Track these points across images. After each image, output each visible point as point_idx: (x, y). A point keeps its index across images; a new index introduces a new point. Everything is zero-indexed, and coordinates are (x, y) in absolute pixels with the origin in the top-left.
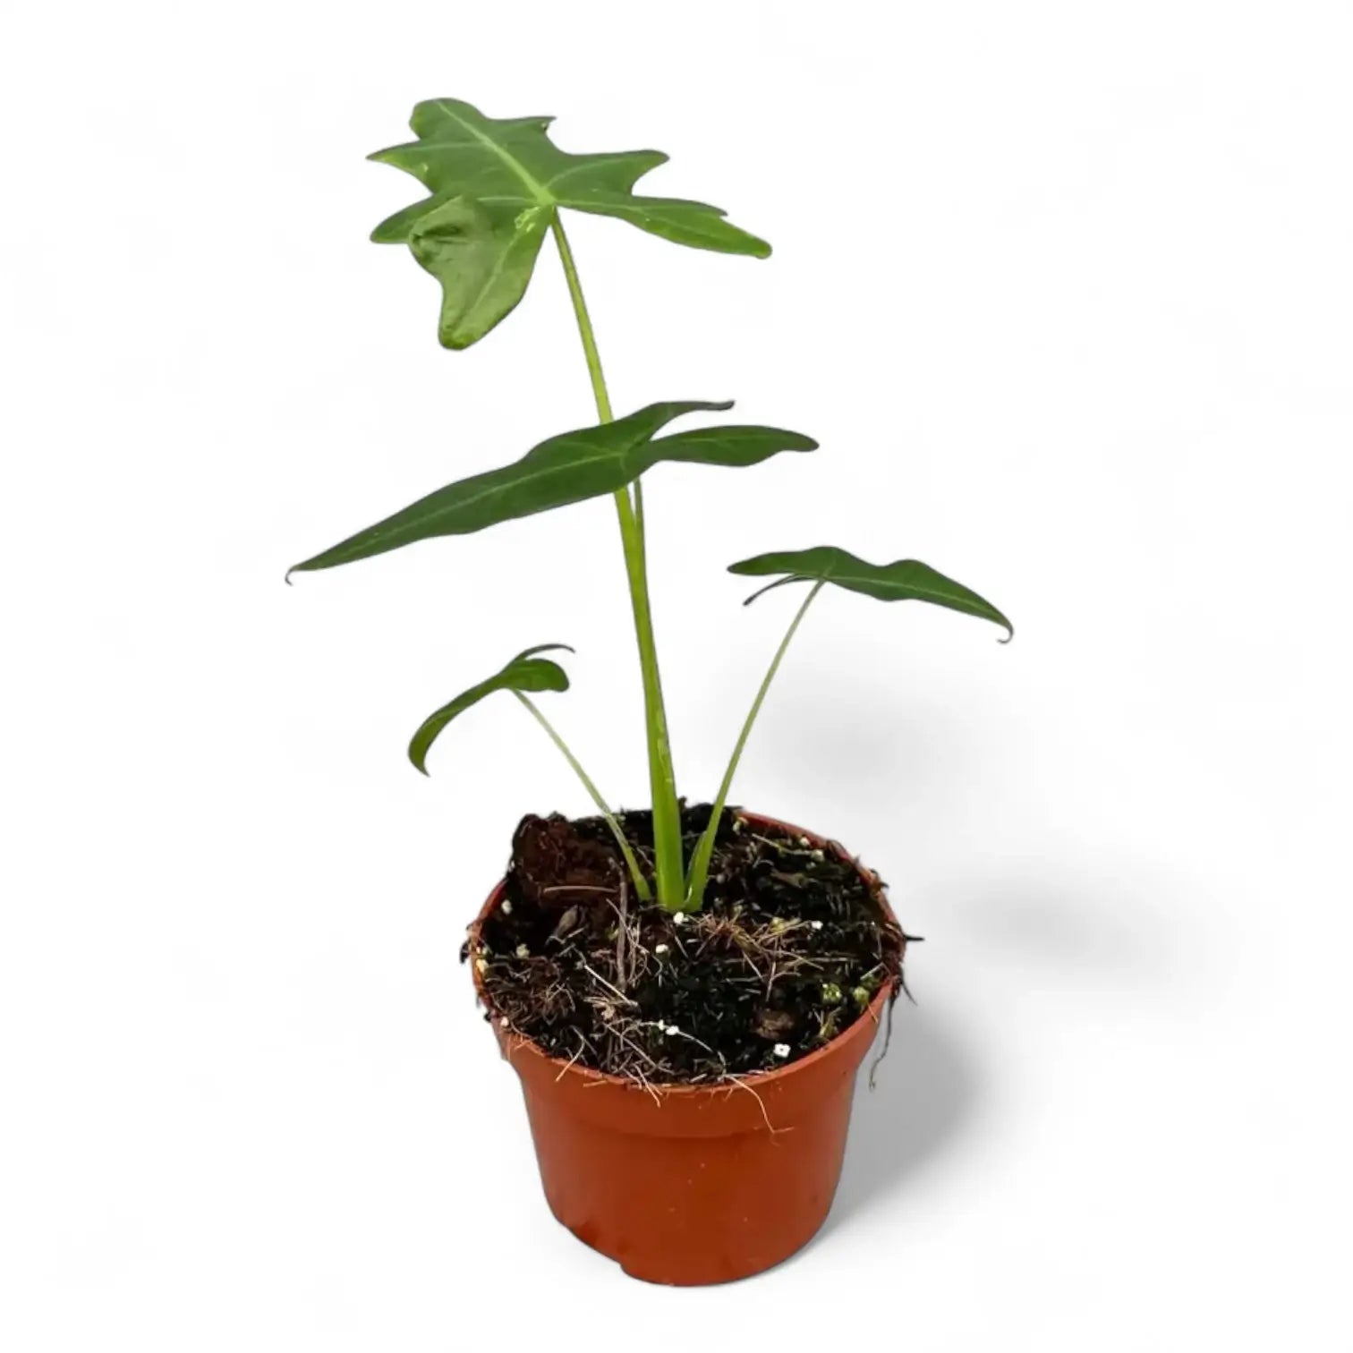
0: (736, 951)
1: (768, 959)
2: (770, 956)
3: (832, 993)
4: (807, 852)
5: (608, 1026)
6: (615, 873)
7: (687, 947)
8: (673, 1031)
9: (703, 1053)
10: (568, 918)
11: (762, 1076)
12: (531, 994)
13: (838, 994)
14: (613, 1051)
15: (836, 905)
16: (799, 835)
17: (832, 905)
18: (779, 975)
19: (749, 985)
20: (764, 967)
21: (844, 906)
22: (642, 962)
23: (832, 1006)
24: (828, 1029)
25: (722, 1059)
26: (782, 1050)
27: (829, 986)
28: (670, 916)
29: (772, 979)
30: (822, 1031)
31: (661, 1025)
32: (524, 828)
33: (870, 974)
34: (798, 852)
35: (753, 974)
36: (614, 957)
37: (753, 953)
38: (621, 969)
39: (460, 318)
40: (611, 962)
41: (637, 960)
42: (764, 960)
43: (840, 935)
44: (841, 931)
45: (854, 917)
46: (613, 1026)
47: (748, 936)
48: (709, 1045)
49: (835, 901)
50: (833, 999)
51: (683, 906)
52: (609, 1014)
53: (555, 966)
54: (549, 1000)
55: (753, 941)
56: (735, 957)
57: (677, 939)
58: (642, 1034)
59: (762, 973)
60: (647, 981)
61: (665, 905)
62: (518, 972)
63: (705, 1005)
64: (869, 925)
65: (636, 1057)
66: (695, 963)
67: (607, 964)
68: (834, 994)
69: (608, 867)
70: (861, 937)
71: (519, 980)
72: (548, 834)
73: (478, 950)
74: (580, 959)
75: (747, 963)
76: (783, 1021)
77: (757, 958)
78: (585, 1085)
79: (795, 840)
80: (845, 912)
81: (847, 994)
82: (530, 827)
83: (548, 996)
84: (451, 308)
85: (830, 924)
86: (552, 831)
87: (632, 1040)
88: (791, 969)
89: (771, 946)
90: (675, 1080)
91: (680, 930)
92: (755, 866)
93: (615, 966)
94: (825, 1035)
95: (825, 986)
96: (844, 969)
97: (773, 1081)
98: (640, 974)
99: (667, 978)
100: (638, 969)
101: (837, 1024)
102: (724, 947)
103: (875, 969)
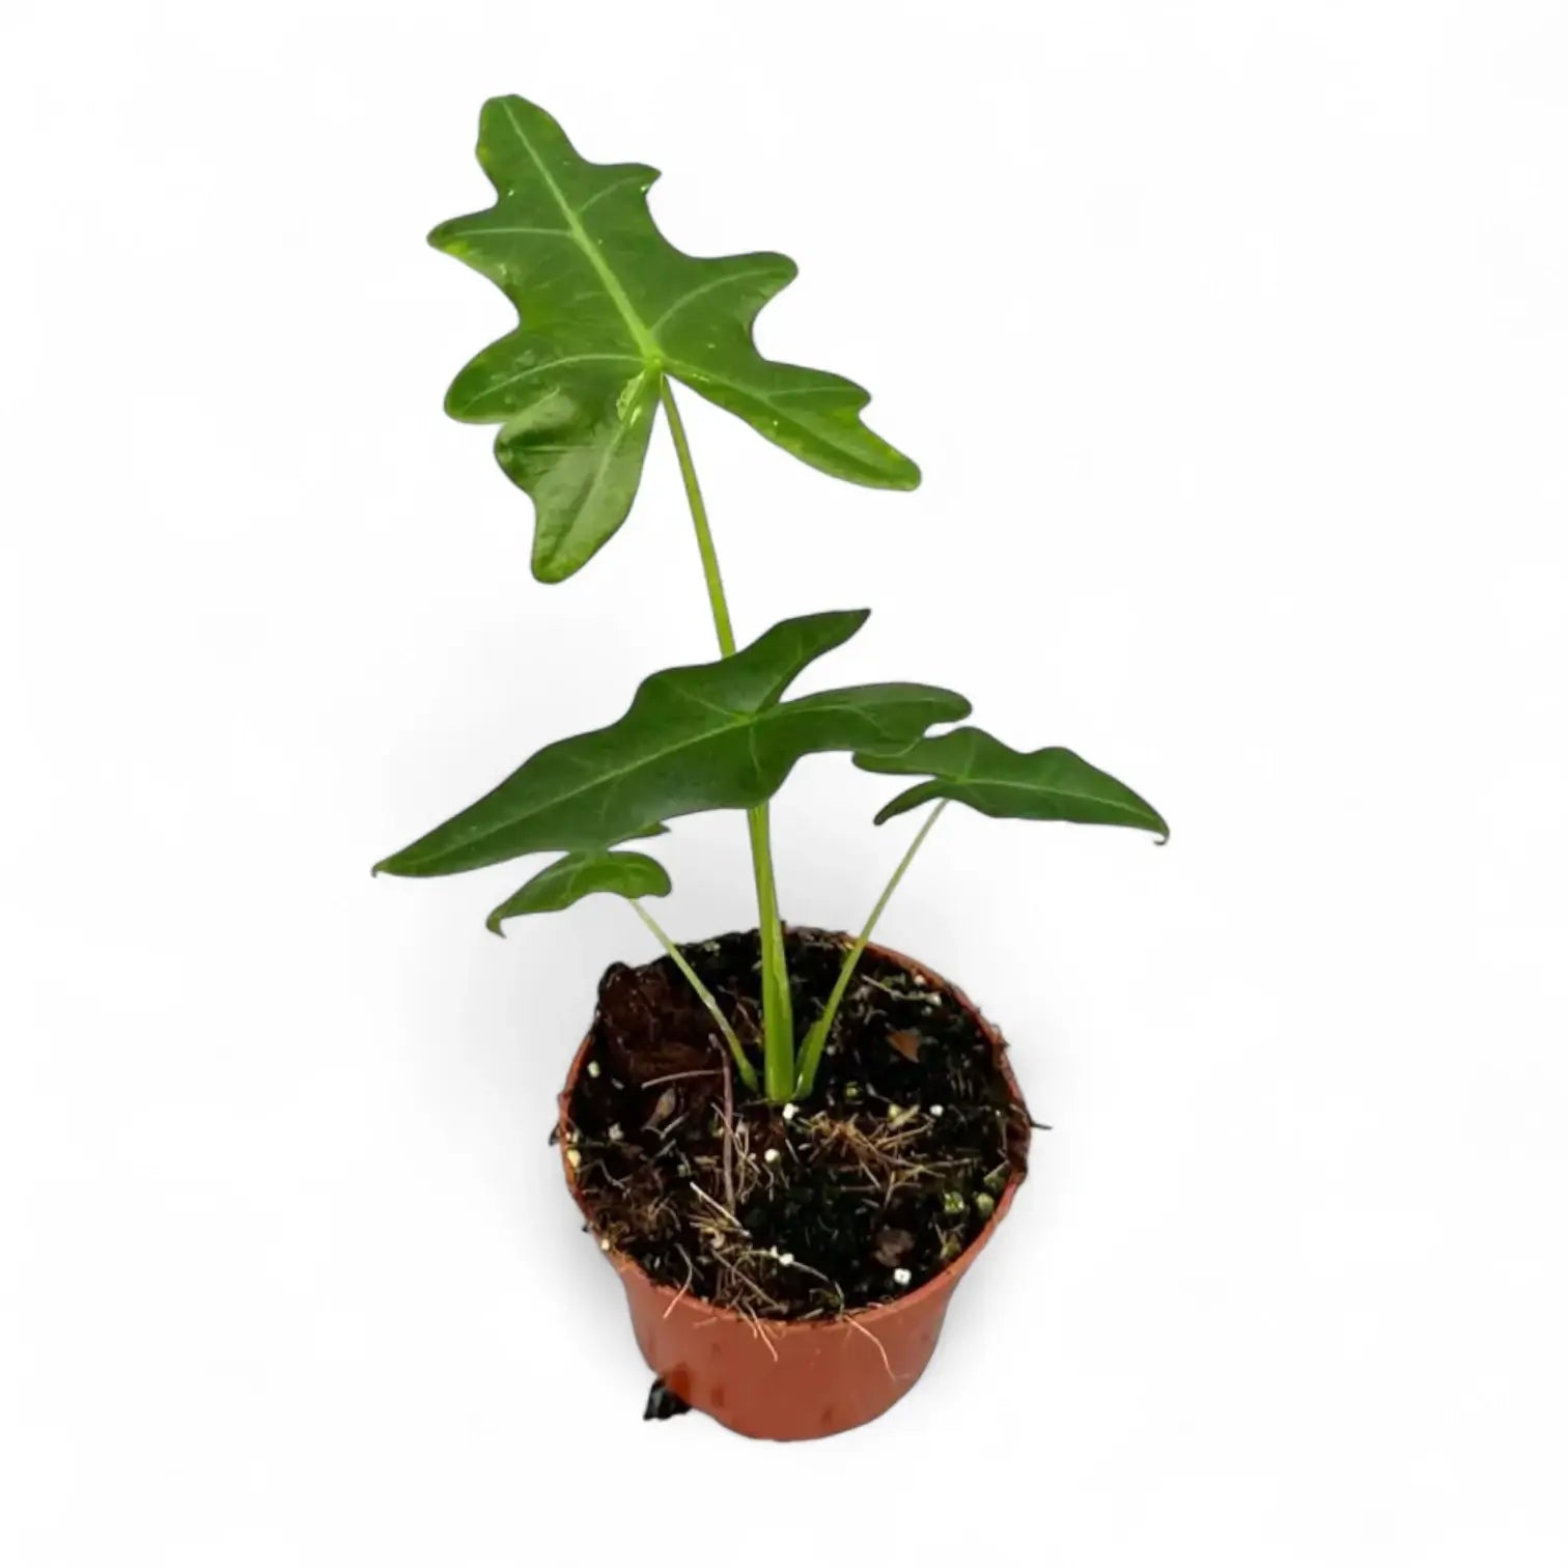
0: (852, 1156)
1: (886, 1166)
2: (889, 1164)
3: (954, 1203)
4: (922, 995)
5: (717, 1255)
6: (717, 1052)
7: (798, 1152)
8: (787, 1259)
9: (818, 1283)
10: (666, 1103)
11: (882, 1310)
12: (632, 1209)
13: (961, 1205)
14: (723, 1286)
15: (957, 1082)
16: (914, 971)
17: (953, 1084)
18: (899, 1184)
19: (867, 1195)
20: (882, 1176)
21: (967, 1085)
22: (751, 1175)
23: (956, 1218)
24: (950, 1249)
25: (839, 1290)
26: (902, 1276)
27: (952, 1196)
28: (780, 1110)
29: (891, 1188)
30: (945, 1251)
31: (774, 1252)
32: (611, 979)
33: (993, 1174)
34: (912, 996)
35: (870, 1182)
36: (720, 1164)
37: (871, 1161)
38: (728, 1181)
39: (556, 548)
40: (717, 1170)
41: (746, 1171)
42: (882, 1167)
43: (962, 1124)
44: (962, 1119)
45: (978, 1100)
46: (725, 1256)
47: (864, 1139)
48: (824, 1273)
49: (956, 1078)
50: (956, 1210)
51: (793, 1096)
52: (718, 1242)
53: (656, 1175)
54: (652, 1217)
55: (870, 1145)
56: (852, 1164)
57: (788, 1142)
58: (753, 1264)
59: (879, 1180)
60: (757, 1197)
61: (774, 1098)
62: (617, 1179)
63: (819, 1219)
64: (993, 1114)
65: (748, 1291)
66: (808, 1170)
67: (712, 1173)
68: (957, 1206)
69: (709, 1044)
70: (985, 1129)
71: (618, 1191)
72: (639, 992)
73: (568, 1136)
74: (681, 1163)
75: (863, 1171)
76: (904, 1241)
77: (875, 1166)
78: (697, 1325)
79: (909, 978)
80: (966, 1090)
81: (970, 1202)
82: (618, 979)
83: (652, 1212)
84: (544, 535)
85: (951, 1107)
86: (642, 989)
87: (744, 1273)
88: (911, 1179)
89: (890, 1152)
90: (790, 1318)
91: (790, 1130)
92: (867, 1020)
93: (722, 1176)
94: (947, 1256)
95: (948, 1197)
96: (966, 1172)
97: (893, 1315)
98: (751, 1189)
99: (778, 1188)
100: (748, 1182)
101: (960, 1240)
102: (840, 1152)
103: (1000, 1167)
